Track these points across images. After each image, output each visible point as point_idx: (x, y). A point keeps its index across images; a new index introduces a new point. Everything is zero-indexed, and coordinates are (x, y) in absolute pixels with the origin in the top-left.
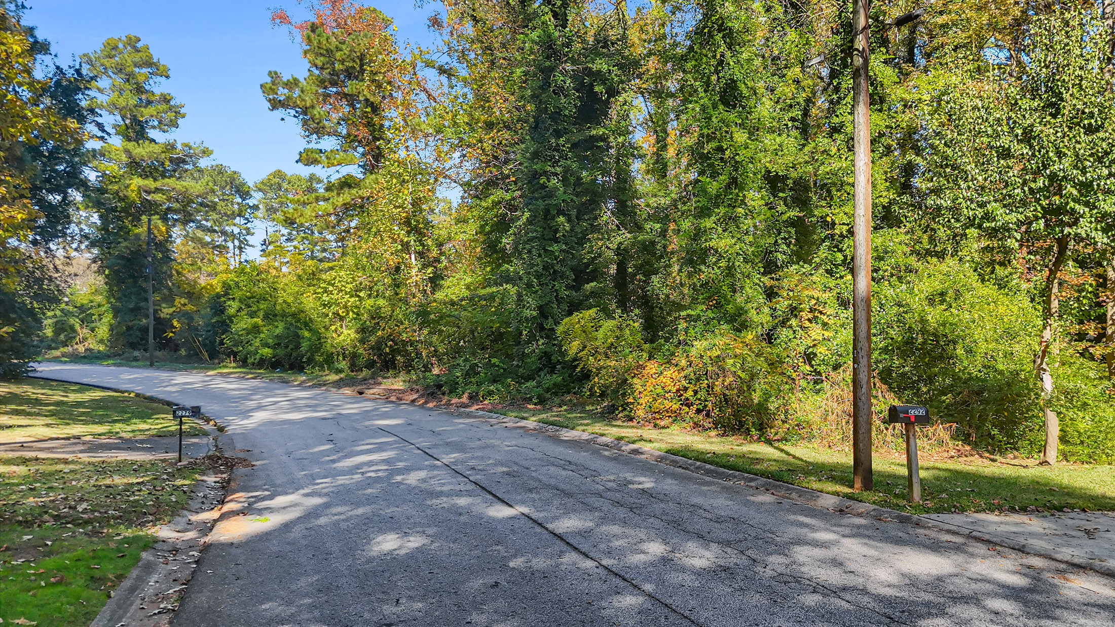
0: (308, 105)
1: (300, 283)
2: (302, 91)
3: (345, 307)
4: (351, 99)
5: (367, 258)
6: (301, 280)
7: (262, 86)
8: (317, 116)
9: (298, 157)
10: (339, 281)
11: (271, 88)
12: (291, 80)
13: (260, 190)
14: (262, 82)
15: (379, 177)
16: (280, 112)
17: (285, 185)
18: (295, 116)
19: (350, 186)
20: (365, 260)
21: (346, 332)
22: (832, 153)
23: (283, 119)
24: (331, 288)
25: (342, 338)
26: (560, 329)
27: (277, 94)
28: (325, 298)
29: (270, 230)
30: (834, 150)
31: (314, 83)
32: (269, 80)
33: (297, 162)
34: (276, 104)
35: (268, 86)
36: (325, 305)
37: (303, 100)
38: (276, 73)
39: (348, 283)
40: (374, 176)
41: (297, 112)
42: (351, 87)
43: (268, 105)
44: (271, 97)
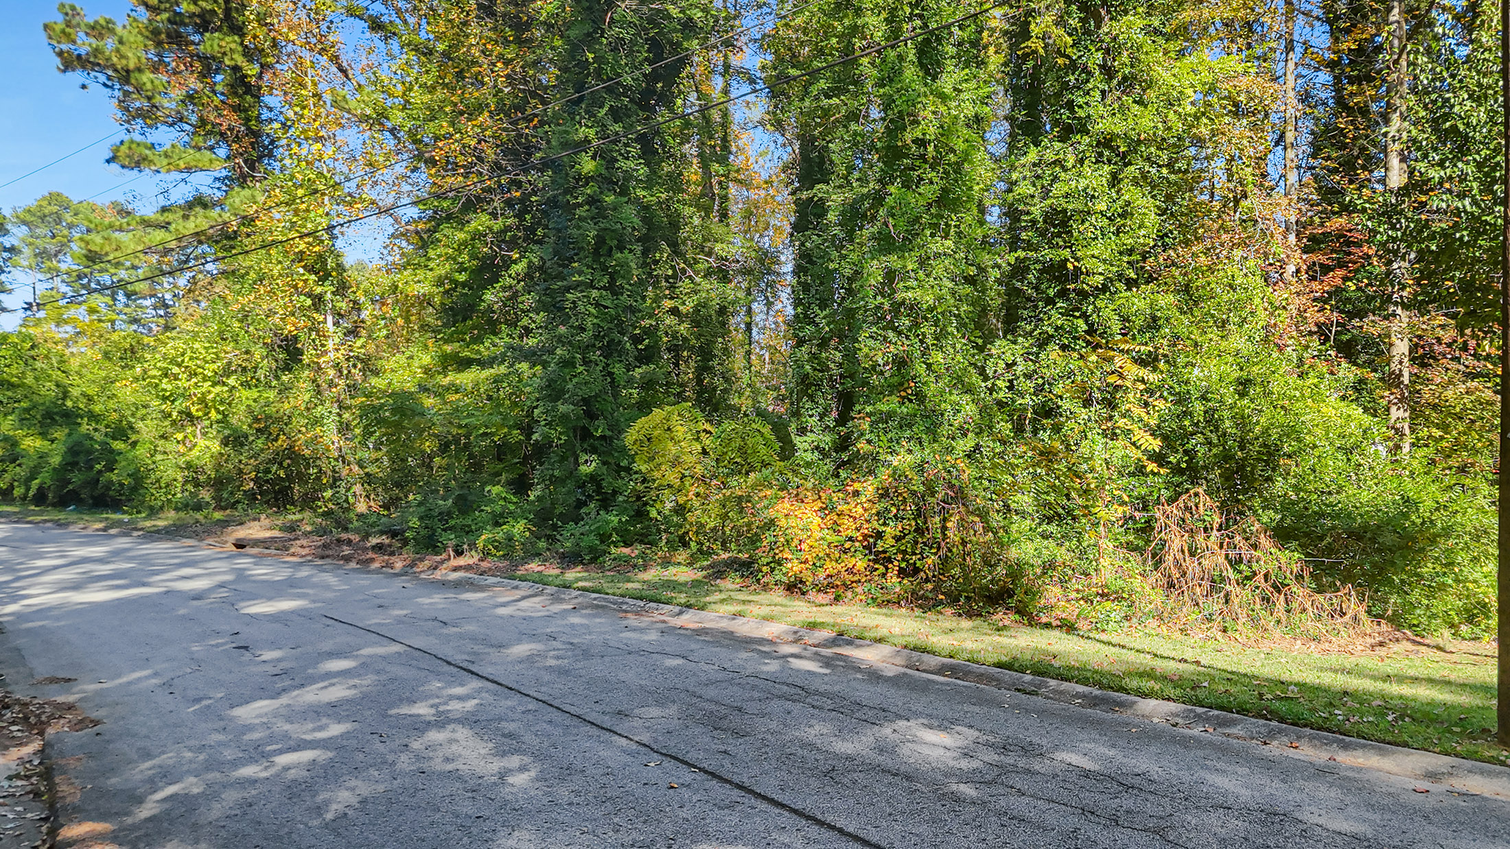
0: (132, 66)
1: (107, 364)
2: (121, 42)
3: (202, 401)
4: (209, 65)
5: (241, 321)
6: (110, 359)
7: (46, 27)
8: (149, 86)
9: (109, 155)
10: (191, 359)
11: (63, 32)
12: (102, 22)
13: (25, 223)
14: (47, 21)
15: (257, 193)
16: (77, 77)
17: (68, 217)
18: (105, 85)
19: (205, 206)
20: (237, 324)
21: (202, 443)
22: (1069, 165)
23: (84, 87)
24: (176, 370)
25: (195, 452)
26: (631, 436)
27: (74, 42)
28: (165, 384)
29: (41, 288)
30: (1071, 160)
31: (140, 33)
32: (60, 18)
33: (108, 161)
34: (70, 62)
35: (58, 28)
36: (165, 398)
37: (122, 57)
38: (73, 8)
39: (207, 362)
40: (247, 192)
41: (109, 78)
42: (213, 43)
43: (58, 61)
44: (64, 47)
